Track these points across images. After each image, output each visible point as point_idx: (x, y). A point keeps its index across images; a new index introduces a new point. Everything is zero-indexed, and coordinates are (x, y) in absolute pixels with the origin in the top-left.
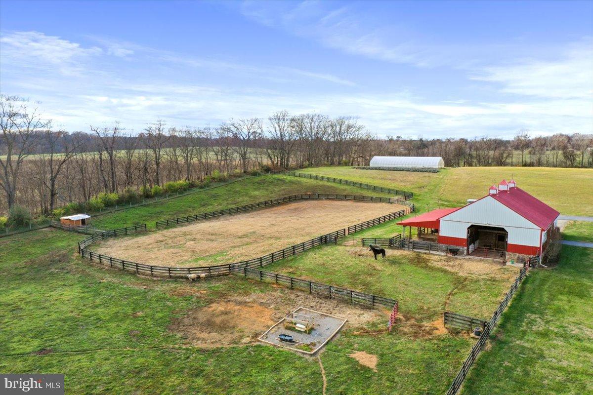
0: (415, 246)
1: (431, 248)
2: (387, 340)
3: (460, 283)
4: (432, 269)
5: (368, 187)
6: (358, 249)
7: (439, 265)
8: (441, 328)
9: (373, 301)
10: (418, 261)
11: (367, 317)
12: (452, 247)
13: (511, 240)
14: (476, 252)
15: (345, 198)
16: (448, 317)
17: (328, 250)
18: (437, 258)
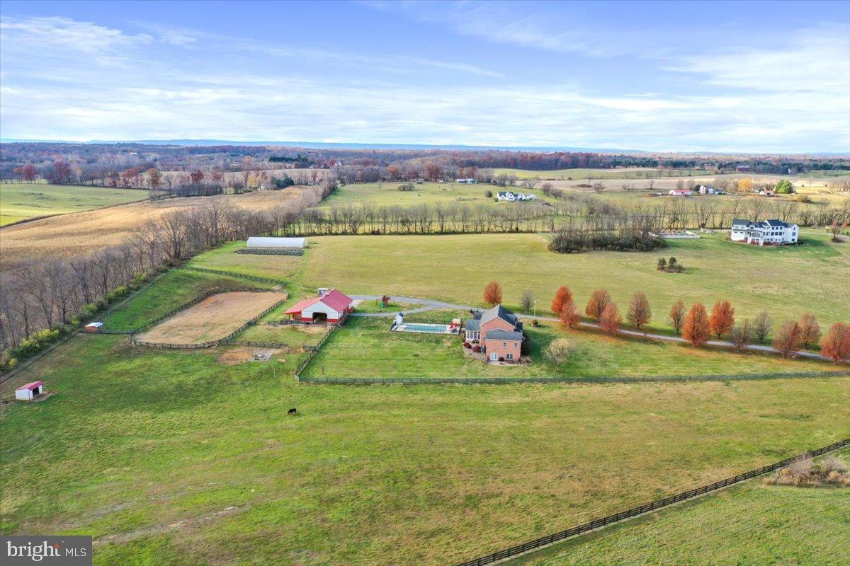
0: (292, 322)
1: (298, 323)
2: (286, 356)
3: (309, 336)
4: (299, 332)
5: (256, 279)
6: (267, 326)
7: (301, 330)
8: (302, 350)
9: (280, 346)
10: (294, 329)
11: (279, 351)
12: (307, 322)
13: (329, 317)
14: (317, 323)
15: (243, 289)
16: (304, 347)
17: (253, 328)
18: (301, 327)
